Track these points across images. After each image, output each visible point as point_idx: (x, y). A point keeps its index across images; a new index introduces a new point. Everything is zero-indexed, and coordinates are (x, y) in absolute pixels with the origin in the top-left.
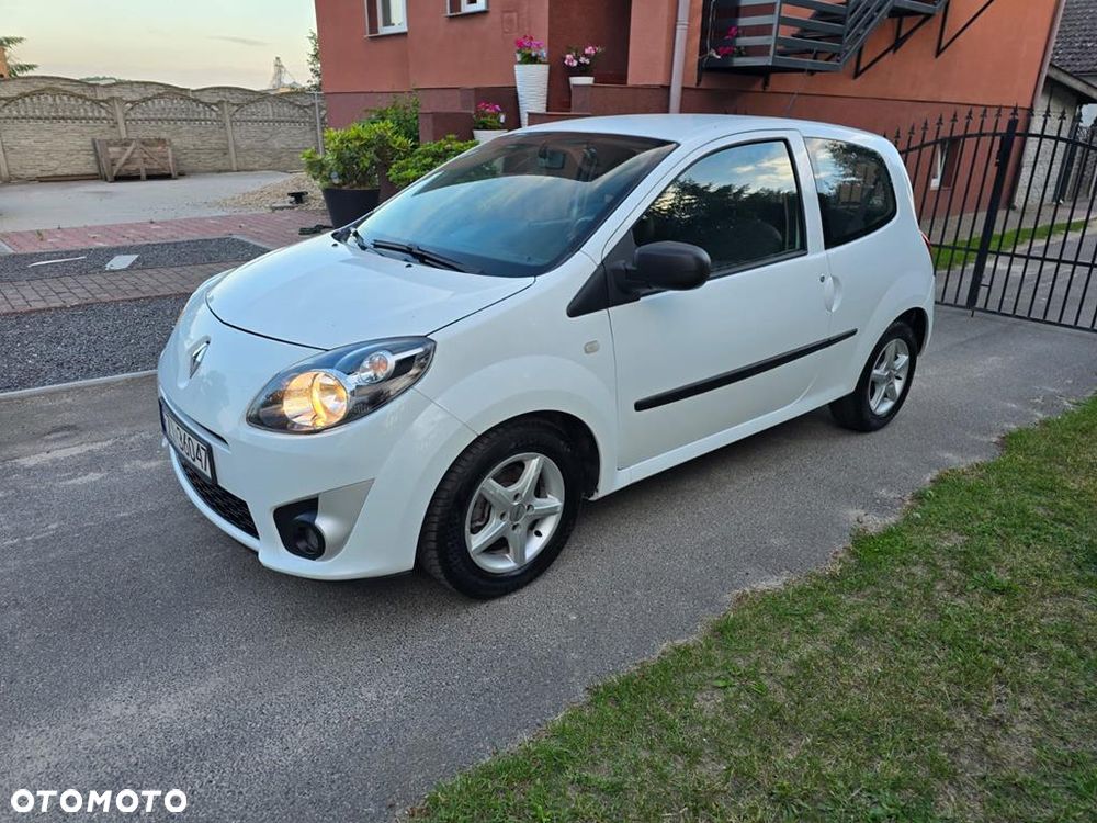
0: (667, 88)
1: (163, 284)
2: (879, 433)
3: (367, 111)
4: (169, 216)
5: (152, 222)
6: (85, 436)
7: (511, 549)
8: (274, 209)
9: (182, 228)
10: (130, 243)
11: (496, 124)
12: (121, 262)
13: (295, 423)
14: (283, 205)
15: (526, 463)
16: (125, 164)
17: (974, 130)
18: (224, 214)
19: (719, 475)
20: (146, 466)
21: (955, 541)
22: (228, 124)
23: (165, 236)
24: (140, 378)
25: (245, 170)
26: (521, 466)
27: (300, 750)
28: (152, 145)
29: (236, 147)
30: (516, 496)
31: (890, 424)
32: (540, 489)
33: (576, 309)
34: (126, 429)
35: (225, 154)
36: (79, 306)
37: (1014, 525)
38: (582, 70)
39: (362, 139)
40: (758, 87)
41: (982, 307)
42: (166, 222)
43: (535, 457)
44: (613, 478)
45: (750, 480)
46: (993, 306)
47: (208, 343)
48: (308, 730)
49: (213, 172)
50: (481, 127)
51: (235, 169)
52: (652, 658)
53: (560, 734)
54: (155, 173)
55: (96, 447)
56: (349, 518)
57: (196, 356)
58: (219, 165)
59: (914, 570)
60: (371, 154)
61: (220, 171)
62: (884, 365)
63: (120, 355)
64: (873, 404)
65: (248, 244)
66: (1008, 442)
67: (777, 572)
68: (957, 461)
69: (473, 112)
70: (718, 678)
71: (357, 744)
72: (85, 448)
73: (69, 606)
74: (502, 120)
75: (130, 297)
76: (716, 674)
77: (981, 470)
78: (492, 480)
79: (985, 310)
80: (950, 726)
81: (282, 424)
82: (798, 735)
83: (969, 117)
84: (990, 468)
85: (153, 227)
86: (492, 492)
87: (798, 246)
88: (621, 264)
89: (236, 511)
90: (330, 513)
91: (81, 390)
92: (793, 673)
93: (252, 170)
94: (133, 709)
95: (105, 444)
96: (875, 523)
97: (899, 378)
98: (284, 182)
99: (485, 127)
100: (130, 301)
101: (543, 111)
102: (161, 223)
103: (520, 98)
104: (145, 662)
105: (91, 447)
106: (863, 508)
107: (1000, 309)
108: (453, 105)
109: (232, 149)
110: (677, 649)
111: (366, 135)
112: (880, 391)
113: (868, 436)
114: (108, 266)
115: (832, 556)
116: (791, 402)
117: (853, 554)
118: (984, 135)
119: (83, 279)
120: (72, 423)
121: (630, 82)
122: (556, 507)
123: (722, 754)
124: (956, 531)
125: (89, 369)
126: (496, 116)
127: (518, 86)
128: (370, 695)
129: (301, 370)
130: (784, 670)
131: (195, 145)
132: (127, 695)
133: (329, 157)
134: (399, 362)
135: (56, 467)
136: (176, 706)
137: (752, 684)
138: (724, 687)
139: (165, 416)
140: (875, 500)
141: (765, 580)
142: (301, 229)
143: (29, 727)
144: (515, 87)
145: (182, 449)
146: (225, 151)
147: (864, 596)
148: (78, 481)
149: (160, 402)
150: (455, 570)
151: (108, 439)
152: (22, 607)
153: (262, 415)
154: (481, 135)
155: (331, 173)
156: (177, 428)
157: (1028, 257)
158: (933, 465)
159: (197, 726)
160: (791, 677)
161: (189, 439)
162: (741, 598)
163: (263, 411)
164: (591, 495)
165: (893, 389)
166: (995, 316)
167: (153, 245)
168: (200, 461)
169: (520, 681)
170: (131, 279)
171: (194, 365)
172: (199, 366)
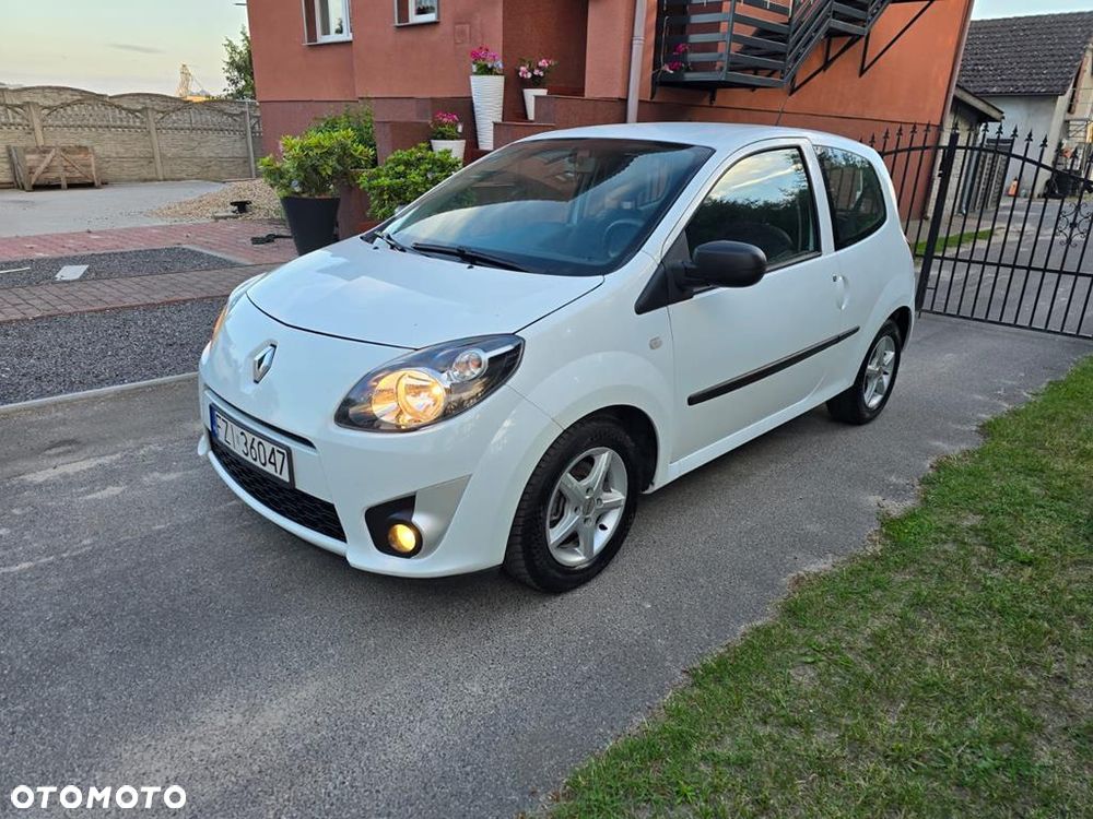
0: (624, 101)
1: (126, 295)
2: (870, 426)
3: (316, 119)
4: (106, 226)
5: (89, 232)
6: (89, 450)
7: (582, 543)
8: (217, 219)
9: (124, 237)
10: (73, 253)
11: (456, 134)
12: (71, 273)
13: (383, 422)
14: (226, 214)
15: (595, 458)
16: (44, 172)
17: (904, 144)
18: (161, 223)
19: (739, 468)
20: (166, 477)
21: (972, 520)
22: (153, 132)
23: (109, 246)
24: (130, 390)
25: (173, 180)
26: (590, 461)
27: (424, 746)
28: (74, 153)
29: (163, 156)
30: (587, 490)
31: (879, 417)
32: (606, 484)
33: (642, 308)
34: (131, 441)
35: (150, 162)
36: (42, 317)
37: (1020, 504)
38: (536, 82)
39: (323, 147)
40: (706, 102)
41: (929, 309)
42: (105, 232)
43: (605, 452)
44: (667, 471)
45: (769, 471)
46: (939, 307)
47: (274, 346)
48: (424, 727)
49: (136, 181)
50: (439, 136)
51: (161, 178)
52: (736, 640)
53: (674, 714)
54: (76, 182)
55: (106, 460)
56: (446, 515)
57: (261, 361)
58: (145, 173)
59: (946, 547)
60: (332, 162)
61: (145, 180)
62: (876, 360)
63: (100, 367)
64: (866, 396)
65: (202, 253)
66: (987, 430)
67: (822, 555)
68: (954, 449)
69: (430, 122)
70: (805, 654)
71: (478, 736)
72: (93, 463)
73: (134, 621)
74: (460, 129)
75: (96, 308)
76: (802, 651)
77: (973, 456)
78: (569, 475)
79: (931, 311)
80: (1023, 686)
81: (370, 423)
82: (893, 701)
83: (900, 133)
84: (982, 454)
85: (92, 237)
86: (569, 486)
87: (811, 247)
88: (678, 262)
89: (323, 516)
90: (427, 510)
91: (70, 403)
92: (870, 646)
93: (179, 180)
94: (237, 719)
95: (114, 457)
96: (896, 508)
97: (885, 373)
98: (222, 193)
99: (444, 137)
100: (96, 311)
101: (500, 121)
102: (97, 233)
103: (476, 109)
104: (234, 670)
105: (100, 461)
106: (880, 494)
107: (945, 310)
108: (409, 115)
109: (158, 157)
110: (757, 629)
111: (327, 143)
112: (872, 386)
113: (863, 428)
114: (58, 276)
115: (867, 540)
116: (806, 396)
117: (887, 536)
118: (914, 149)
119: (38, 291)
120: (72, 437)
121: (589, 95)
122: (620, 501)
123: (832, 724)
124: (971, 511)
125: (72, 383)
126: (454, 126)
127: (474, 96)
128: (475, 689)
129: (393, 369)
130: (861, 644)
131: (117, 153)
132: (226, 704)
133: (288, 165)
134: (492, 360)
135: (69, 482)
136: (281, 712)
137: (836, 657)
138: (813, 663)
139: (219, 422)
140: (888, 486)
141: (815, 563)
142: (253, 239)
143: (133, 743)
144: (471, 97)
145: (247, 455)
146: (151, 160)
147: (910, 573)
148: (98, 495)
149: (212, 408)
150: (537, 563)
151: (115, 453)
152: (84, 624)
153: (351, 415)
154: (440, 145)
155: (291, 181)
156: (242, 434)
157: (970, 262)
158: (928, 452)
159: (310, 730)
160: (870, 650)
161: (260, 443)
162: (798, 581)
163: (352, 411)
164: (647, 488)
165: (882, 383)
166: (940, 317)
167: (100, 255)
168: (274, 464)
169: (618, 668)
170: (88, 290)
171: (260, 369)
172: (267, 369)
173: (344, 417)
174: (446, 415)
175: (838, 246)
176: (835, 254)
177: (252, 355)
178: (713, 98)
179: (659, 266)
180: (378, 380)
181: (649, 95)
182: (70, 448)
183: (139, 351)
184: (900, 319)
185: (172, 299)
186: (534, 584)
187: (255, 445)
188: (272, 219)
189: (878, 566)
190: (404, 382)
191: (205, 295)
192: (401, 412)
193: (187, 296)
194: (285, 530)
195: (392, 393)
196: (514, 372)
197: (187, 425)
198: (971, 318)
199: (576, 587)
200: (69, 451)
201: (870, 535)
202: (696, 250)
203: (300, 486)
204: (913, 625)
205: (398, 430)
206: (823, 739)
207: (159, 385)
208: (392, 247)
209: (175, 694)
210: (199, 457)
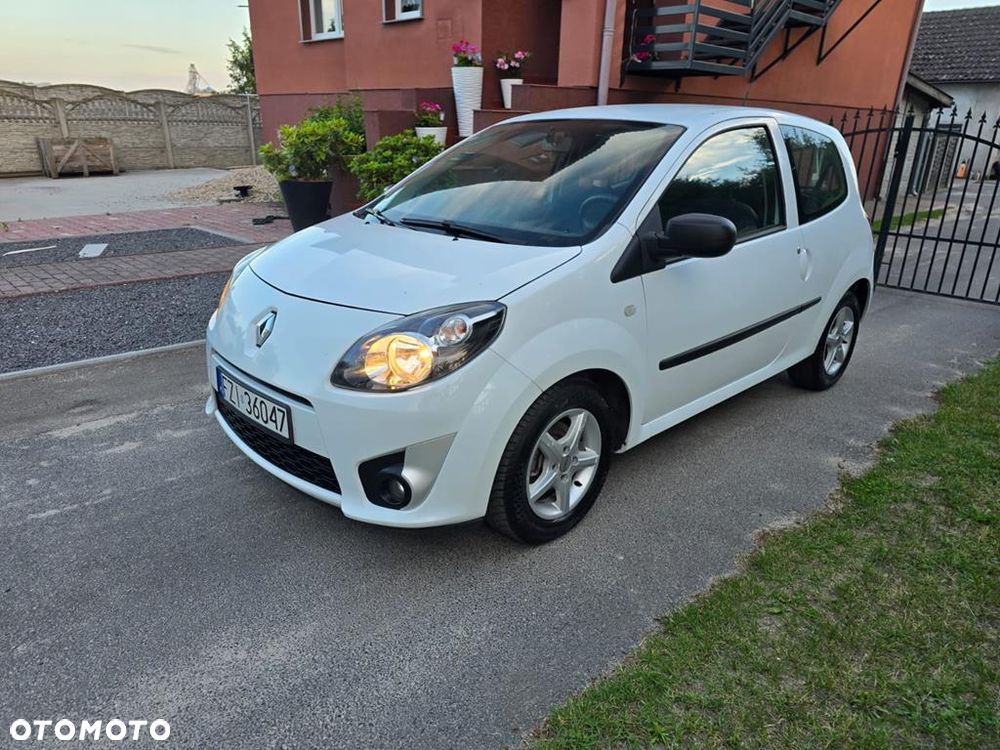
0: (595, 89)
1: (141, 270)
2: (829, 392)
3: (311, 109)
4: (123, 209)
5: (108, 214)
6: (109, 409)
7: (558, 498)
8: (222, 202)
9: (139, 219)
10: (93, 233)
11: (438, 122)
12: (92, 250)
13: (375, 383)
14: (229, 198)
15: (572, 418)
16: (68, 162)
17: (862, 126)
18: (172, 206)
20: (177, 434)
21: (929, 481)
22: (165, 124)
23: (126, 227)
24: (145, 356)
25: (182, 167)
26: (567, 421)
27: (413, 684)
28: (95, 143)
29: (173, 146)
30: (565, 449)
31: (838, 383)
32: (582, 442)
33: (618, 276)
34: (146, 401)
35: (162, 152)
36: (67, 290)
38: (512, 73)
39: (317, 135)
40: (671, 89)
41: (884, 282)
42: (123, 215)
43: (581, 413)
44: (640, 431)
45: (733, 434)
46: (893, 281)
47: (275, 313)
48: (414, 665)
49: (152, 168)
50: (423, 124)
51: (172, 166)
52: (704, 590)
53: (648, 659)
54: (97, 170)
55: (124, 418)
56: (433, 469)
57: (262, 327)
58: (157, 162)
59: (906, 506)
60: (326, 148)
61: (158, 168)
62: (836, 330)
63: (118, 334)
64: (826, 364)
65: (209, 233)
66: (942, 396)
67: (786, 513)
68: (909, 414)
69: (414, 110)
70: (772, 606)
71: (464, 676)
72: (112, 421)
73: (149, 564)
74: (442, 117)
75: (115, 282)
76: (769, 603)
77: (929, 421)
78: (548, 434)
79: (886, 285)
81: (364, 384)
82: (857, 650)
84: (938, 419)
85: (111, 218)
86: (548, 444)
87: (777, 221)
88: (652, 234)
89: (320, 470)
90: (415, 465)
91: (92, 367)
92: (835, 598)
93: (188, 167)
94: (242, 655)
95: (132, 416)
96: (856, 469)
97: (845, 342)
98: (226, 179)
99: (427, 125)
100: (114, 285)
101: (479, 109)
102: (118, 215)
103: (457, 99)
104: (239, 610)
105: (118, 419)
106: (840, 455)
107: (899, 284)
108: (396, 105)
109: (169, 148)
110: (725, 581)
111: (320, 131)
112: (831, 354)
113: (823, 393)
114: (81, 253)
115: (829, 499)
116: (768, 363)
117: (848, 495)
118: (872, 131)
119: (63, 267)
120: (93, 398)
121: (561, 83)
122: (594, 459)
123: (798, 671)
124: (928, 472)
125: (93, 349)
126: (437, 114)
127: (455, 87)
128: (459, 632)
129: (385, 333)
130: (825, 596)
131: (133, 144)
132: (232, 641)
133: (285, 152)
134: (476, 325)
135: (90, 438)
136: (282, 649)
137: (803, 609)
138: (780, 613)
139: (225, 383)
140: (848, 448)
141: (779, 520)
142: (254, 220)
143: (147, 675)
144: (452, 88)
145: (250, 413)
146: (162, 150)
147: (871, 531)
148: (117, 450)
149: (219, 370)
150: (518, 516)
151: (131, 412)
152: (104, 566)
153: (347, 376)
154: (423, 132)
155: (288, 166)
156: (246, 393)
157: (924, 238)
158: (886, 417)
159: (309, 666)
160: (835, 602)
161: (262, 402)
162: (764, 536)
163: (347, 373)
164: (620, 448)
165: (841, 351)
166: (894, 290)
167: (117, 235)
168: (275, 422)
169: (593, 615)
170: (109, 265)
171: (262, 334)
172: (269, 334)
173: (339, 378)
174: (433, 377)
175: (802, 221)
176: (799, 228)
177: (255, 321)
178: (678, 86)
179: (633, 237)
180: (370, 344)
181: (618, 83)
182: (91, 407)
183: (152, 321)
184: (859, 292)
185: (181, 274)
186: (515, 536)
187: (258, 404)
188: (272, 202)
189: (840, 523)
190: (394, 346)
191: (211, 270)
192: (391, 374)
193: (196, 271)
194: (285, 483)
195: (384, 356)
196: (496, 338)
197: (197, 387)
198: (925, 292)
199: (553, 539)
200: (91, 410)
201: (831, 494)
202: (669, 223)
203: (298, 442)
204: (876, 580)
205: (388, 390)
206: (791, 685)
207: (170, 352)
208: (382, 222)
209: (186, 631)
210: (206, 416)
